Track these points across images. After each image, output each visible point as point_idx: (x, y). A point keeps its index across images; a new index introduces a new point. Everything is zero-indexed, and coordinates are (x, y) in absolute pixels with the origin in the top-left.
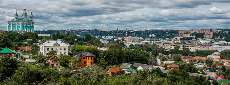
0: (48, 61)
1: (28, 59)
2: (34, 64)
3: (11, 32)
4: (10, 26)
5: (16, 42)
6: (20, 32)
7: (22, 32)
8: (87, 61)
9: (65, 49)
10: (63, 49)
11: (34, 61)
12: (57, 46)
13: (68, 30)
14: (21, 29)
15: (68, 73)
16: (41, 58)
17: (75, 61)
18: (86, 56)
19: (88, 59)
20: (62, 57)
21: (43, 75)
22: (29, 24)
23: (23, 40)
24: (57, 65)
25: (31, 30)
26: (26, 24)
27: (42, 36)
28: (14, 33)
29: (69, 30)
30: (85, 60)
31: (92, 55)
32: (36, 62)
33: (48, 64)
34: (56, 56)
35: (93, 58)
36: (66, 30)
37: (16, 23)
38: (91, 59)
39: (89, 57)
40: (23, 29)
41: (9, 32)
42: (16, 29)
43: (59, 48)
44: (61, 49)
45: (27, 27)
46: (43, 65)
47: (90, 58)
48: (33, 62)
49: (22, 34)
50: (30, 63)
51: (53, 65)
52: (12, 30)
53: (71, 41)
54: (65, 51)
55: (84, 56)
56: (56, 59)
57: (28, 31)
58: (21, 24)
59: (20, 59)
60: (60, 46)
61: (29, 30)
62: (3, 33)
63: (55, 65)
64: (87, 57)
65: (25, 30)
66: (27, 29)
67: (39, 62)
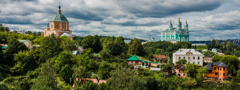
0: (174, 70)
1: (155, 67)
2: (158, 73)
3: (164, 41)
4: (165, 36)
5: (168, 52)
6: (173, 42)
7: (176, 42)
8: (220, 73)
9: (199, 58)
10: (196, 58)
11: (159, 69)
12: (190, 55)
13: (235, 40)
14: (175, 39)
15: (192, 84)
16: (167, 66)
17: (202, 71)
18: (219, 66)
19: (220, 69)
20: (188, 66)
21: (160, 84)
22: (183, 34)
23: (175, 49)
24: (184, 75)
25: (186, 40)
26: (180, 33)
27: (196, 45)
28: (167, 42)
29: (237, 40)
30: (217, 71)
31: (225, 65)
32: (161, 71)
33: (175, 74)
34: (182, 65)
35: (226, 69)
36: (233, 40)
37: (170, 33)
38: (224, 70)
39: (221, 67)
40: (177, 39)
41: (163, 42)
42: (170, 39)
43: (192, 57)
44: (194, 58)
45: (181, 36)
46: (167, 74)
47: (222, 69)
48: (158, 71)
49: (175, 44)
50: (154, 71)
51: (179, 75)
52: (167, 39)
53: (227, 51)
54: (199, 61)
55: (215, 67)
56: (182, 68)
57: (182, 41)
58: (175, 33)
59: (147, 68)
60: (193, 55)
61: (183, 39)
62: (138, 41)
63: (182, 75)
64: (220, 68)
65: (179, 40)
66: (181, 39)
67: (164, 71)
